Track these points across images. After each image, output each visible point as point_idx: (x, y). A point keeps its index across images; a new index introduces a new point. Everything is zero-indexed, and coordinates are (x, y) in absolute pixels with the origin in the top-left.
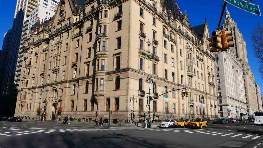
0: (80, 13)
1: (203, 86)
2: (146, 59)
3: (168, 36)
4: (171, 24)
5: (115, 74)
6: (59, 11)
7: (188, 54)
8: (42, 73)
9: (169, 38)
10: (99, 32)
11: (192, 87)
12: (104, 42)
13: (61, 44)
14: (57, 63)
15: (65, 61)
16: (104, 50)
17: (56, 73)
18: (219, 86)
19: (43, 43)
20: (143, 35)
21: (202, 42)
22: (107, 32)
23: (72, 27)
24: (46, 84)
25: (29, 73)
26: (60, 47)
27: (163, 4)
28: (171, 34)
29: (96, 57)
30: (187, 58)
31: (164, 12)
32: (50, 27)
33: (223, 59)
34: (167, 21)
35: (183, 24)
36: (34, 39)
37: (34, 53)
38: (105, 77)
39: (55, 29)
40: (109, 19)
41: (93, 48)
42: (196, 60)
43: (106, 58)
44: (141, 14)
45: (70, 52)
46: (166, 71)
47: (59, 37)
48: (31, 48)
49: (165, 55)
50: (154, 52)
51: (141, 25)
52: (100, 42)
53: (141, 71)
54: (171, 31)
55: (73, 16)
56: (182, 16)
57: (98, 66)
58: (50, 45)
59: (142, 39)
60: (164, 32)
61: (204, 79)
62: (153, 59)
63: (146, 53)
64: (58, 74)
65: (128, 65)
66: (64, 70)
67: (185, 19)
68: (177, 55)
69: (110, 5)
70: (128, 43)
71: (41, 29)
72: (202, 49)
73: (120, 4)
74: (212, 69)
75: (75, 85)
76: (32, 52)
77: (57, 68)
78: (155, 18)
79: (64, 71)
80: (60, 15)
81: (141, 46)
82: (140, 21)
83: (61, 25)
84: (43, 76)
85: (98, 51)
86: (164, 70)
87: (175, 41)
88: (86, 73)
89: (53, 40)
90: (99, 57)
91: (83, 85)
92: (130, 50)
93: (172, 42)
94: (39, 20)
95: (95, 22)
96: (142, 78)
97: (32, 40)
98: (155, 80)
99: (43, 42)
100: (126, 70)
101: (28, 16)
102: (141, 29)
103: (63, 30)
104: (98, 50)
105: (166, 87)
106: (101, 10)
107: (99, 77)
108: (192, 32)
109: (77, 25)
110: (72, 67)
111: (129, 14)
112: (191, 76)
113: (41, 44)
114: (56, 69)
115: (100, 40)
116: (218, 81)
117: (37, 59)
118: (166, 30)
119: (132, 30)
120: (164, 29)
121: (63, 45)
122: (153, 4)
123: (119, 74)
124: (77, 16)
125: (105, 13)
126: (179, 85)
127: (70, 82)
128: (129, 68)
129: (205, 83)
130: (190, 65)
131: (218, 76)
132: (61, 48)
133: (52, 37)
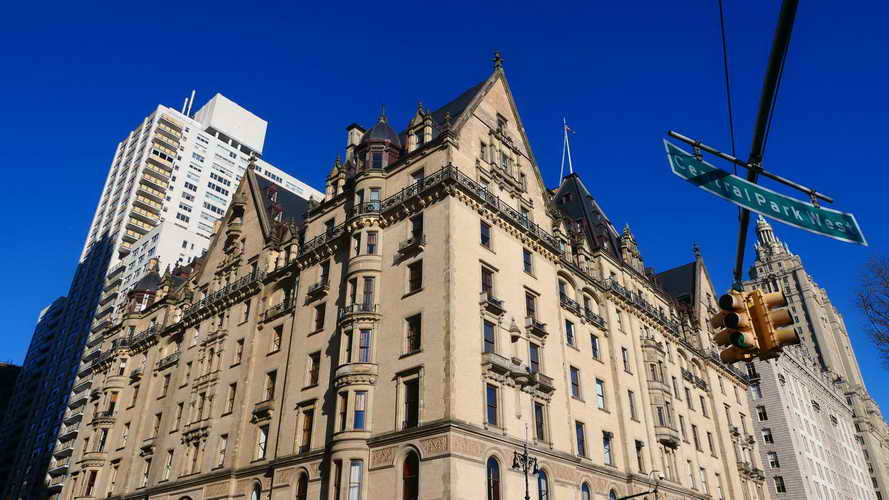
0: (290, 241)
1: (720, 480)
2: (509, 385)
3: (578, 307)
4: (585, 265)
5: (401, 444)
6: (224, 237)
7: (652, 365)
8: (146, 444)
9: (583, 312)
10: (348, 302)
11: (680, 484)
12: (363, 331)
13: (221, 342)
14: (201, 409)
15: (232, 400)
16: (365, 360)
17: (197, 445)
18: (779, 479)
19: (163, 341)
20: (494, 307)
21: (696, 323)
22: (376, 299)
23: (263, 287)
24: (156, 484)
25: (103, 443)
26: (216, 351)
27: (554, 207)
28: (586, 299)
29: (336, 384)
30: (651, 377)
31: (557, 230)
32: (192, 286)
33: (777, 380)
34: (570, 258)
35: (623, 265)
36: (133, 328)
37: (127, 373)
38: (365, 454)
39: (205, 292)
40: (380, 259)
41: (328, 352)
42: (682, 383)
43: (370, 388)
44: (485, 240)
45: (248, 367)
46: (579, 425)
47: (218, 320)
48: (121, 356)
49: (574, 370)
50: (535, 362)
51: (487, 273)
52: (350, 334)
53: (491, 429)
54: (585, 289)
55: (267, 253)
56: (619, 240)
57: (344, 415)
58: (185, 344)
59: (491, 318)
60: (563, 295)
61: (719, 454)
62: (532, 385)
63: (508, 364)
64: (201, 447)
65: (448, 409)
66: (225, 432)
67: (629, 251)
68: (614, 369)
69: (386, 215)
70: (444, 333)
71: (160, 294)
72: (696, 346)
73: (417, 211)
74: (743, 416)
75: (258, 488)
76: (122, 370)
77: (202, 424)
78: (531, 249)
79: (225, 436)
80: (225, 249)
81: (489, 342)
82: (481, 261)
83: (228, 279)
84: (149, 456)
85: (345, 363)
86: (574, 423)
87: (602, 322)
88: (300, 442)
89: (197, 328)
90: (348, 384)
91: (288, 485)
92: (452, 358)
93: (593, 324)
94: (157, 268)
95: (336, 269)
96: (499, 455)
97: (128, 330)
98: (544, 462)
99: (163, 335)
100: (441, 427)
101: (123, 255)
102: (487, 286)
103: (232, 296)
104: (343, 360)
105: (585, 487)
106: (356, 232)
107: (345, 457)
108: (656, 291)
109: (279, 280)
110: (253, 421)
111: (447, 241)
112: (670, 444)
113: (156, 343)
114: (197, 430)
115: (349, 328)
116: (770, 458)
117: (136, 393)
118: (569, 289)
119: (457, 290)
120: (562, 284)
121: (229, 346)
122: (522, 207)
123: (416, 442)
124: (278, 251)
125: (369, 240)
126: (630, 478)
127: (242, 474)
128: (450, 421)
129: (727, 469)
130: (662, 404)
131: (769, 438)
132: (219, 356)
133: (193, 320)
